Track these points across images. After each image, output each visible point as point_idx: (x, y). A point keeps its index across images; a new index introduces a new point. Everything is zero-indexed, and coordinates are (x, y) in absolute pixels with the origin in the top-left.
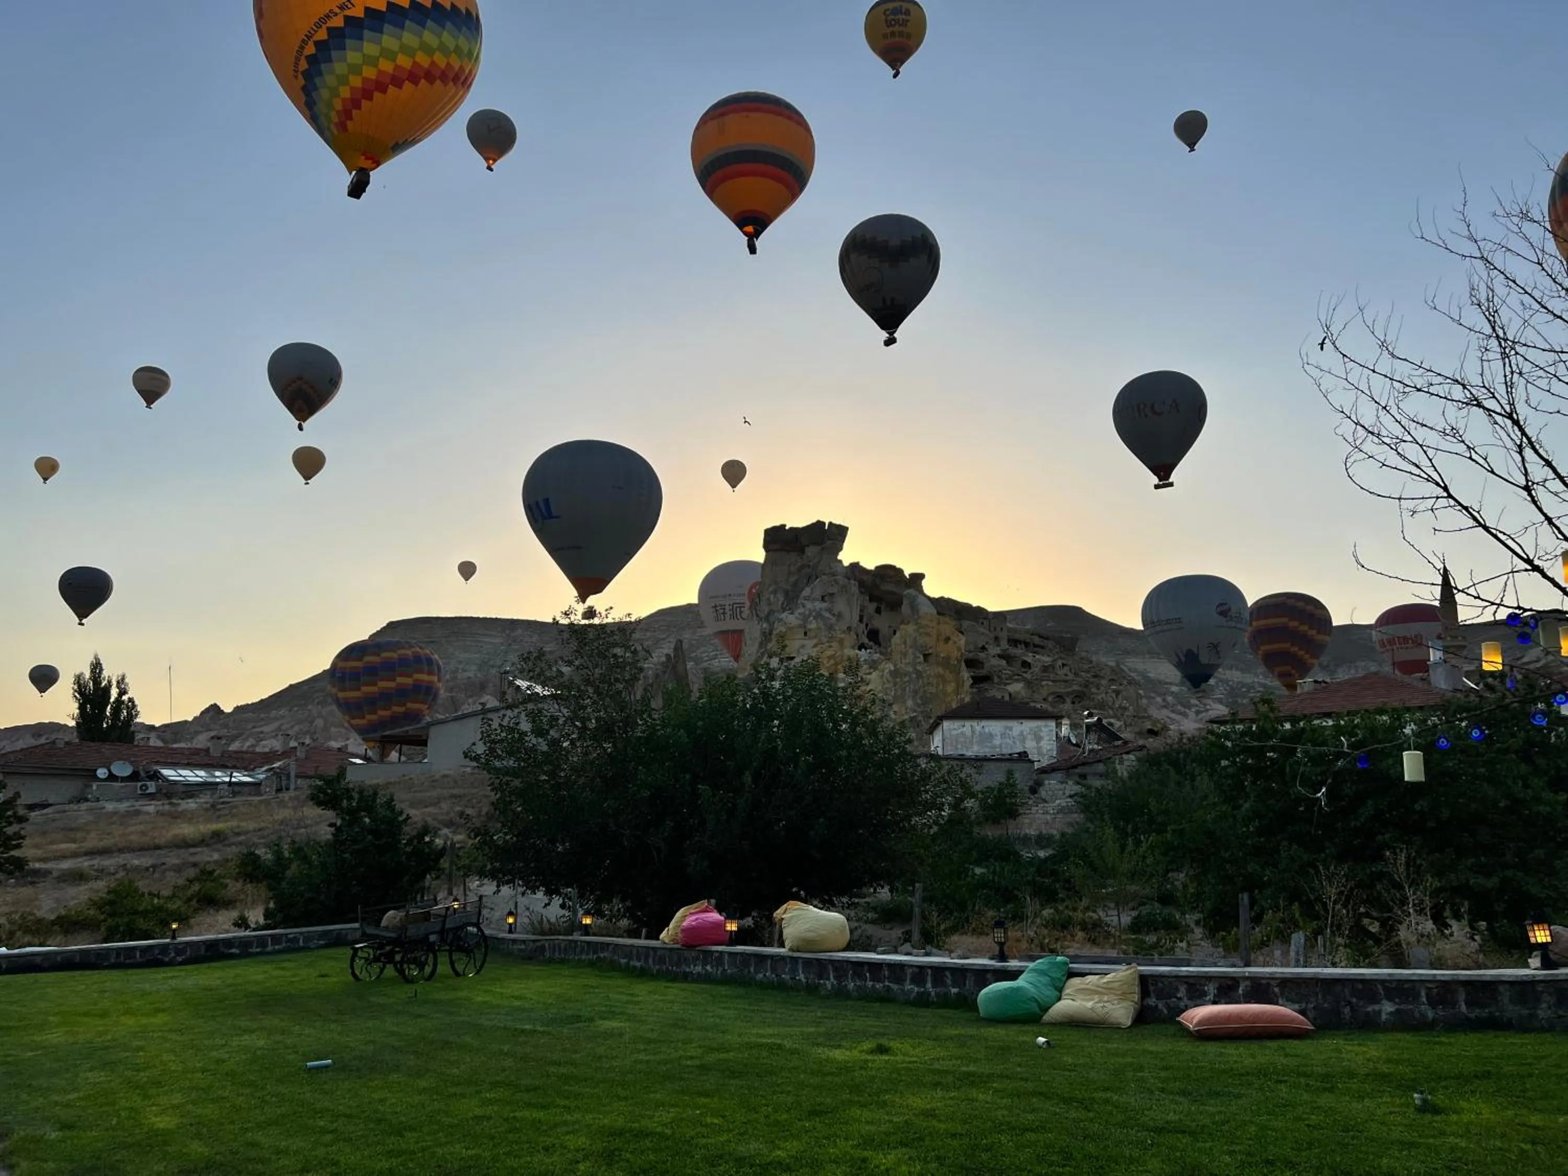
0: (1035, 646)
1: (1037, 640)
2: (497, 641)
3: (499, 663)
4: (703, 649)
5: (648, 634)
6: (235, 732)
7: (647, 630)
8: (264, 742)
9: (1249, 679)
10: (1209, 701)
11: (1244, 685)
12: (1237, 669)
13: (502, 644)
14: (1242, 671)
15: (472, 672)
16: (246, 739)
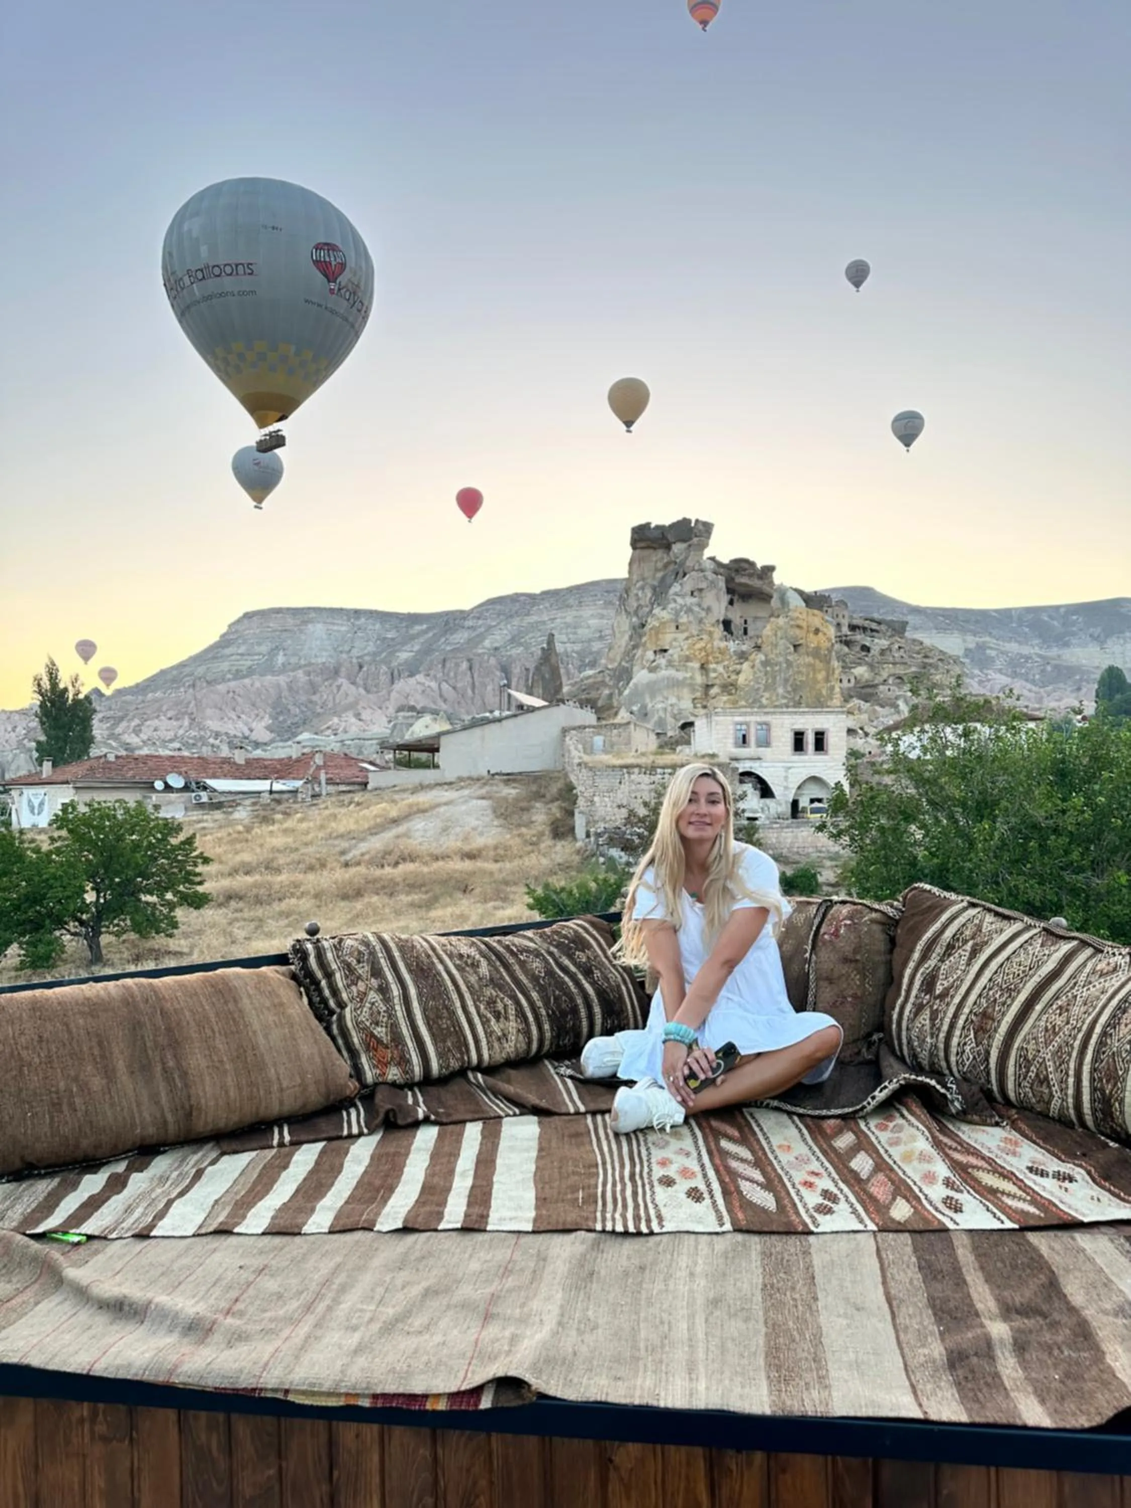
0: (872, 630)
1: (874, 626)
2: (344, 629)
3: (347, 648)
4: (531, 635)
5: (480, 622)
6: (120, 714)
7: (479, 618)
8: (148, 723)
9: (1026, 650)
10: (990, 672)
11: (1022, 656)
12: (1016, 641)
13: (348, 632)
14: (1020, 643)
15: (323, 658)
16: (132, 719)
